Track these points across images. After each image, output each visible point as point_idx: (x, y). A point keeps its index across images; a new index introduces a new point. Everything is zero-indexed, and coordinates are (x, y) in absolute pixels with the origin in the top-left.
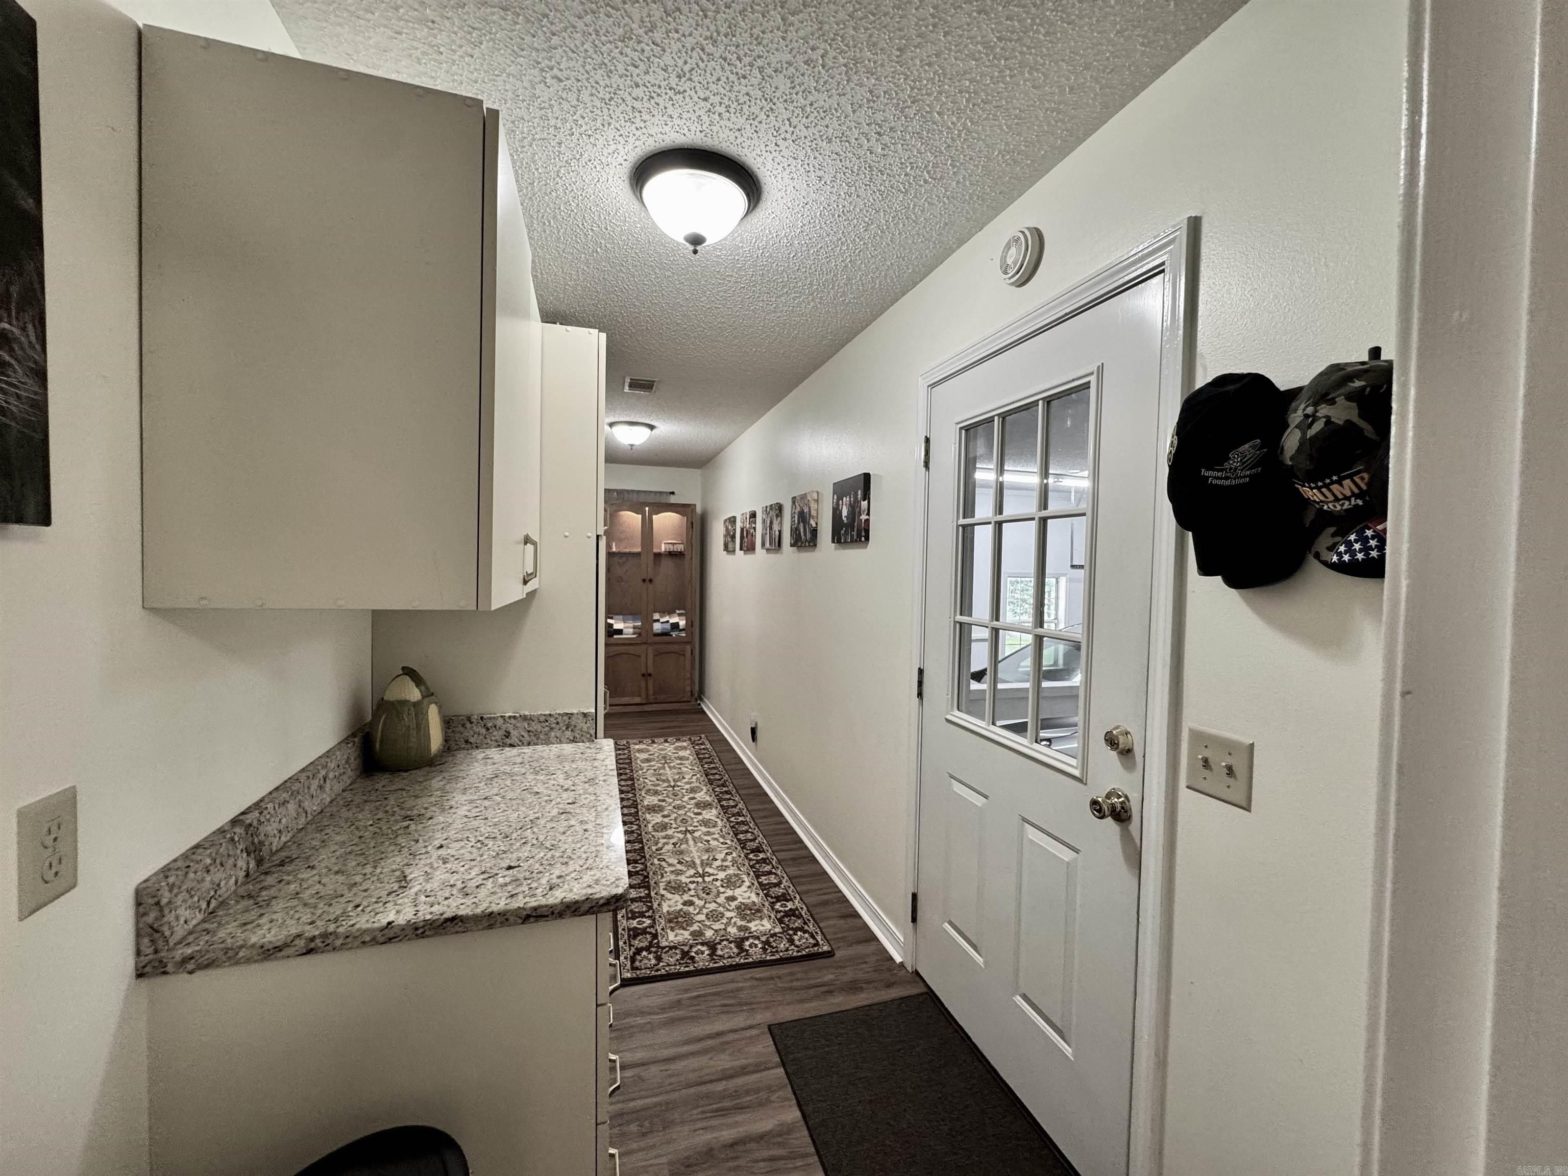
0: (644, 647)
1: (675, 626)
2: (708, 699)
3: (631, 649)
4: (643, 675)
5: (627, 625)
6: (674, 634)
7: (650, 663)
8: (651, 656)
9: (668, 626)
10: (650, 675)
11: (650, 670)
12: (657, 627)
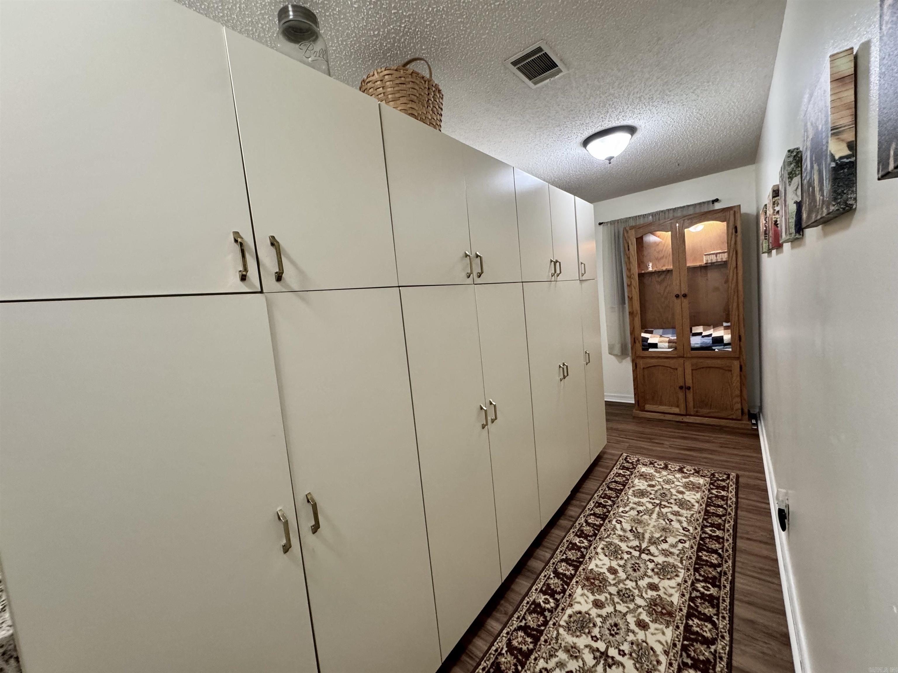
0: (681, 361)
1: (719, 341)
2: (764, 420)
3: (667, 362)
4: (681, 388)
5: (662, 339)
6: (717, 349)
7: (689, 377)
8: (688, 371)
9: (709, 340)
10: (689, 388)
11: (689, 383)
12: (695, 341)
